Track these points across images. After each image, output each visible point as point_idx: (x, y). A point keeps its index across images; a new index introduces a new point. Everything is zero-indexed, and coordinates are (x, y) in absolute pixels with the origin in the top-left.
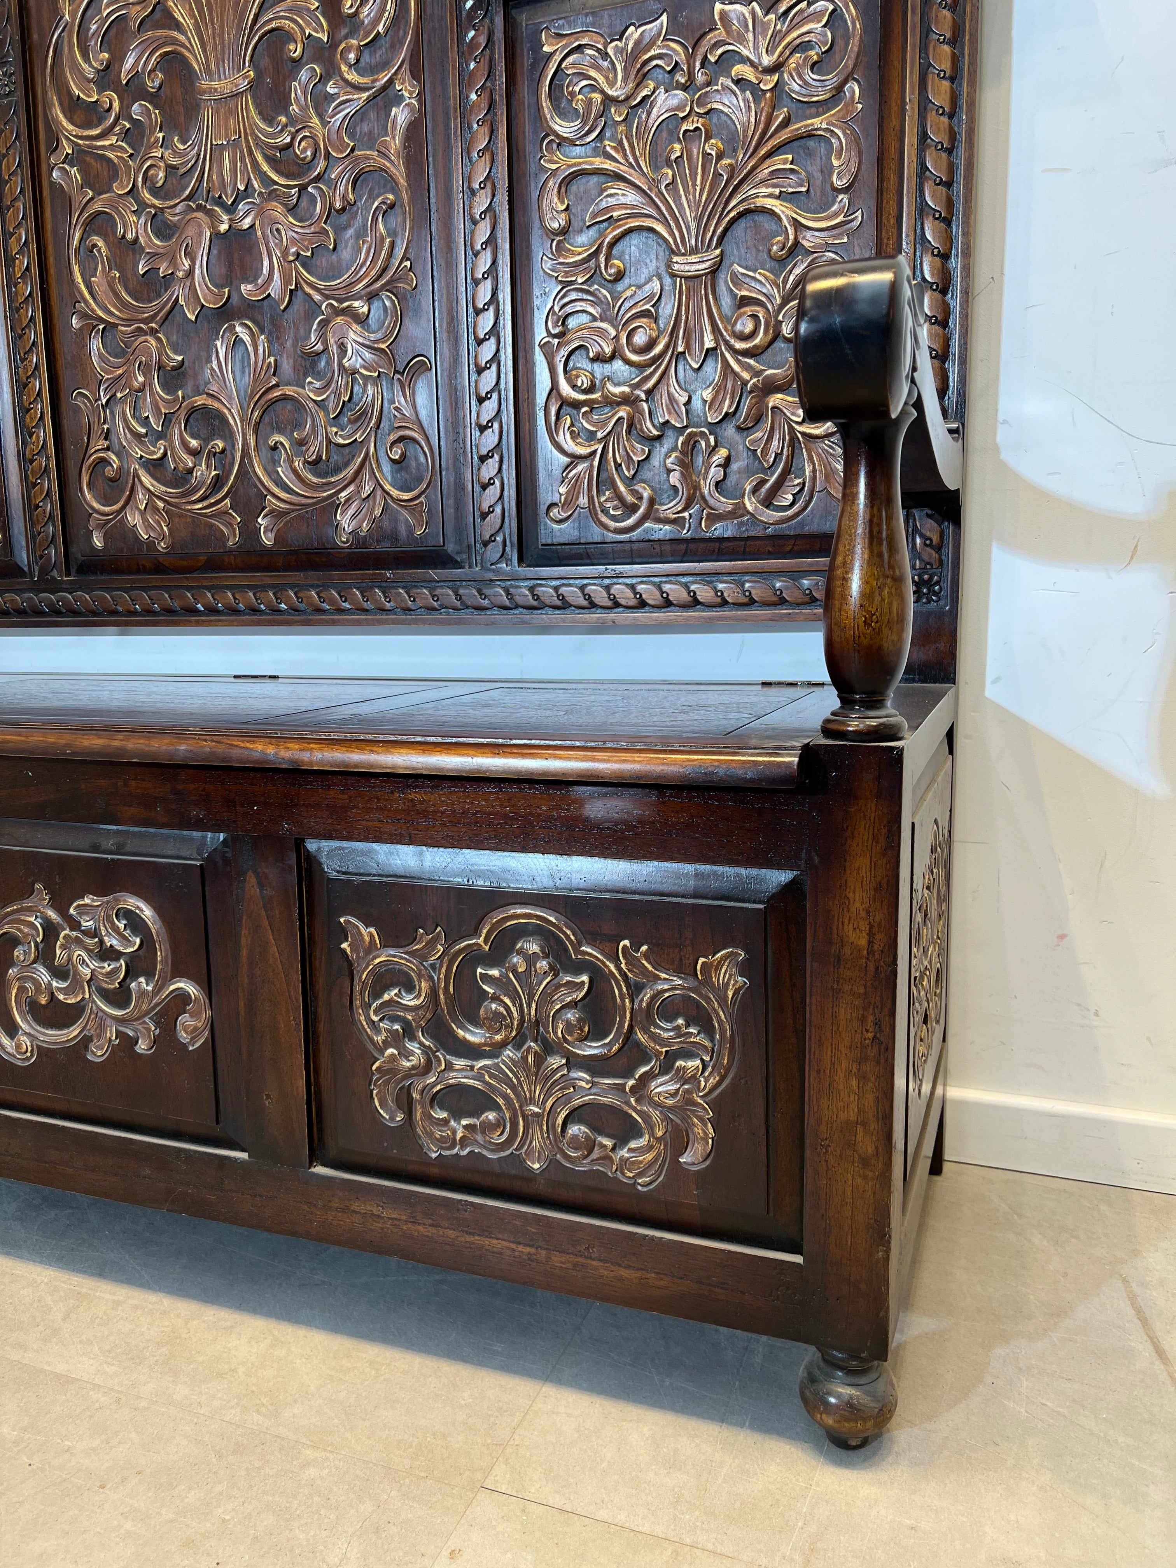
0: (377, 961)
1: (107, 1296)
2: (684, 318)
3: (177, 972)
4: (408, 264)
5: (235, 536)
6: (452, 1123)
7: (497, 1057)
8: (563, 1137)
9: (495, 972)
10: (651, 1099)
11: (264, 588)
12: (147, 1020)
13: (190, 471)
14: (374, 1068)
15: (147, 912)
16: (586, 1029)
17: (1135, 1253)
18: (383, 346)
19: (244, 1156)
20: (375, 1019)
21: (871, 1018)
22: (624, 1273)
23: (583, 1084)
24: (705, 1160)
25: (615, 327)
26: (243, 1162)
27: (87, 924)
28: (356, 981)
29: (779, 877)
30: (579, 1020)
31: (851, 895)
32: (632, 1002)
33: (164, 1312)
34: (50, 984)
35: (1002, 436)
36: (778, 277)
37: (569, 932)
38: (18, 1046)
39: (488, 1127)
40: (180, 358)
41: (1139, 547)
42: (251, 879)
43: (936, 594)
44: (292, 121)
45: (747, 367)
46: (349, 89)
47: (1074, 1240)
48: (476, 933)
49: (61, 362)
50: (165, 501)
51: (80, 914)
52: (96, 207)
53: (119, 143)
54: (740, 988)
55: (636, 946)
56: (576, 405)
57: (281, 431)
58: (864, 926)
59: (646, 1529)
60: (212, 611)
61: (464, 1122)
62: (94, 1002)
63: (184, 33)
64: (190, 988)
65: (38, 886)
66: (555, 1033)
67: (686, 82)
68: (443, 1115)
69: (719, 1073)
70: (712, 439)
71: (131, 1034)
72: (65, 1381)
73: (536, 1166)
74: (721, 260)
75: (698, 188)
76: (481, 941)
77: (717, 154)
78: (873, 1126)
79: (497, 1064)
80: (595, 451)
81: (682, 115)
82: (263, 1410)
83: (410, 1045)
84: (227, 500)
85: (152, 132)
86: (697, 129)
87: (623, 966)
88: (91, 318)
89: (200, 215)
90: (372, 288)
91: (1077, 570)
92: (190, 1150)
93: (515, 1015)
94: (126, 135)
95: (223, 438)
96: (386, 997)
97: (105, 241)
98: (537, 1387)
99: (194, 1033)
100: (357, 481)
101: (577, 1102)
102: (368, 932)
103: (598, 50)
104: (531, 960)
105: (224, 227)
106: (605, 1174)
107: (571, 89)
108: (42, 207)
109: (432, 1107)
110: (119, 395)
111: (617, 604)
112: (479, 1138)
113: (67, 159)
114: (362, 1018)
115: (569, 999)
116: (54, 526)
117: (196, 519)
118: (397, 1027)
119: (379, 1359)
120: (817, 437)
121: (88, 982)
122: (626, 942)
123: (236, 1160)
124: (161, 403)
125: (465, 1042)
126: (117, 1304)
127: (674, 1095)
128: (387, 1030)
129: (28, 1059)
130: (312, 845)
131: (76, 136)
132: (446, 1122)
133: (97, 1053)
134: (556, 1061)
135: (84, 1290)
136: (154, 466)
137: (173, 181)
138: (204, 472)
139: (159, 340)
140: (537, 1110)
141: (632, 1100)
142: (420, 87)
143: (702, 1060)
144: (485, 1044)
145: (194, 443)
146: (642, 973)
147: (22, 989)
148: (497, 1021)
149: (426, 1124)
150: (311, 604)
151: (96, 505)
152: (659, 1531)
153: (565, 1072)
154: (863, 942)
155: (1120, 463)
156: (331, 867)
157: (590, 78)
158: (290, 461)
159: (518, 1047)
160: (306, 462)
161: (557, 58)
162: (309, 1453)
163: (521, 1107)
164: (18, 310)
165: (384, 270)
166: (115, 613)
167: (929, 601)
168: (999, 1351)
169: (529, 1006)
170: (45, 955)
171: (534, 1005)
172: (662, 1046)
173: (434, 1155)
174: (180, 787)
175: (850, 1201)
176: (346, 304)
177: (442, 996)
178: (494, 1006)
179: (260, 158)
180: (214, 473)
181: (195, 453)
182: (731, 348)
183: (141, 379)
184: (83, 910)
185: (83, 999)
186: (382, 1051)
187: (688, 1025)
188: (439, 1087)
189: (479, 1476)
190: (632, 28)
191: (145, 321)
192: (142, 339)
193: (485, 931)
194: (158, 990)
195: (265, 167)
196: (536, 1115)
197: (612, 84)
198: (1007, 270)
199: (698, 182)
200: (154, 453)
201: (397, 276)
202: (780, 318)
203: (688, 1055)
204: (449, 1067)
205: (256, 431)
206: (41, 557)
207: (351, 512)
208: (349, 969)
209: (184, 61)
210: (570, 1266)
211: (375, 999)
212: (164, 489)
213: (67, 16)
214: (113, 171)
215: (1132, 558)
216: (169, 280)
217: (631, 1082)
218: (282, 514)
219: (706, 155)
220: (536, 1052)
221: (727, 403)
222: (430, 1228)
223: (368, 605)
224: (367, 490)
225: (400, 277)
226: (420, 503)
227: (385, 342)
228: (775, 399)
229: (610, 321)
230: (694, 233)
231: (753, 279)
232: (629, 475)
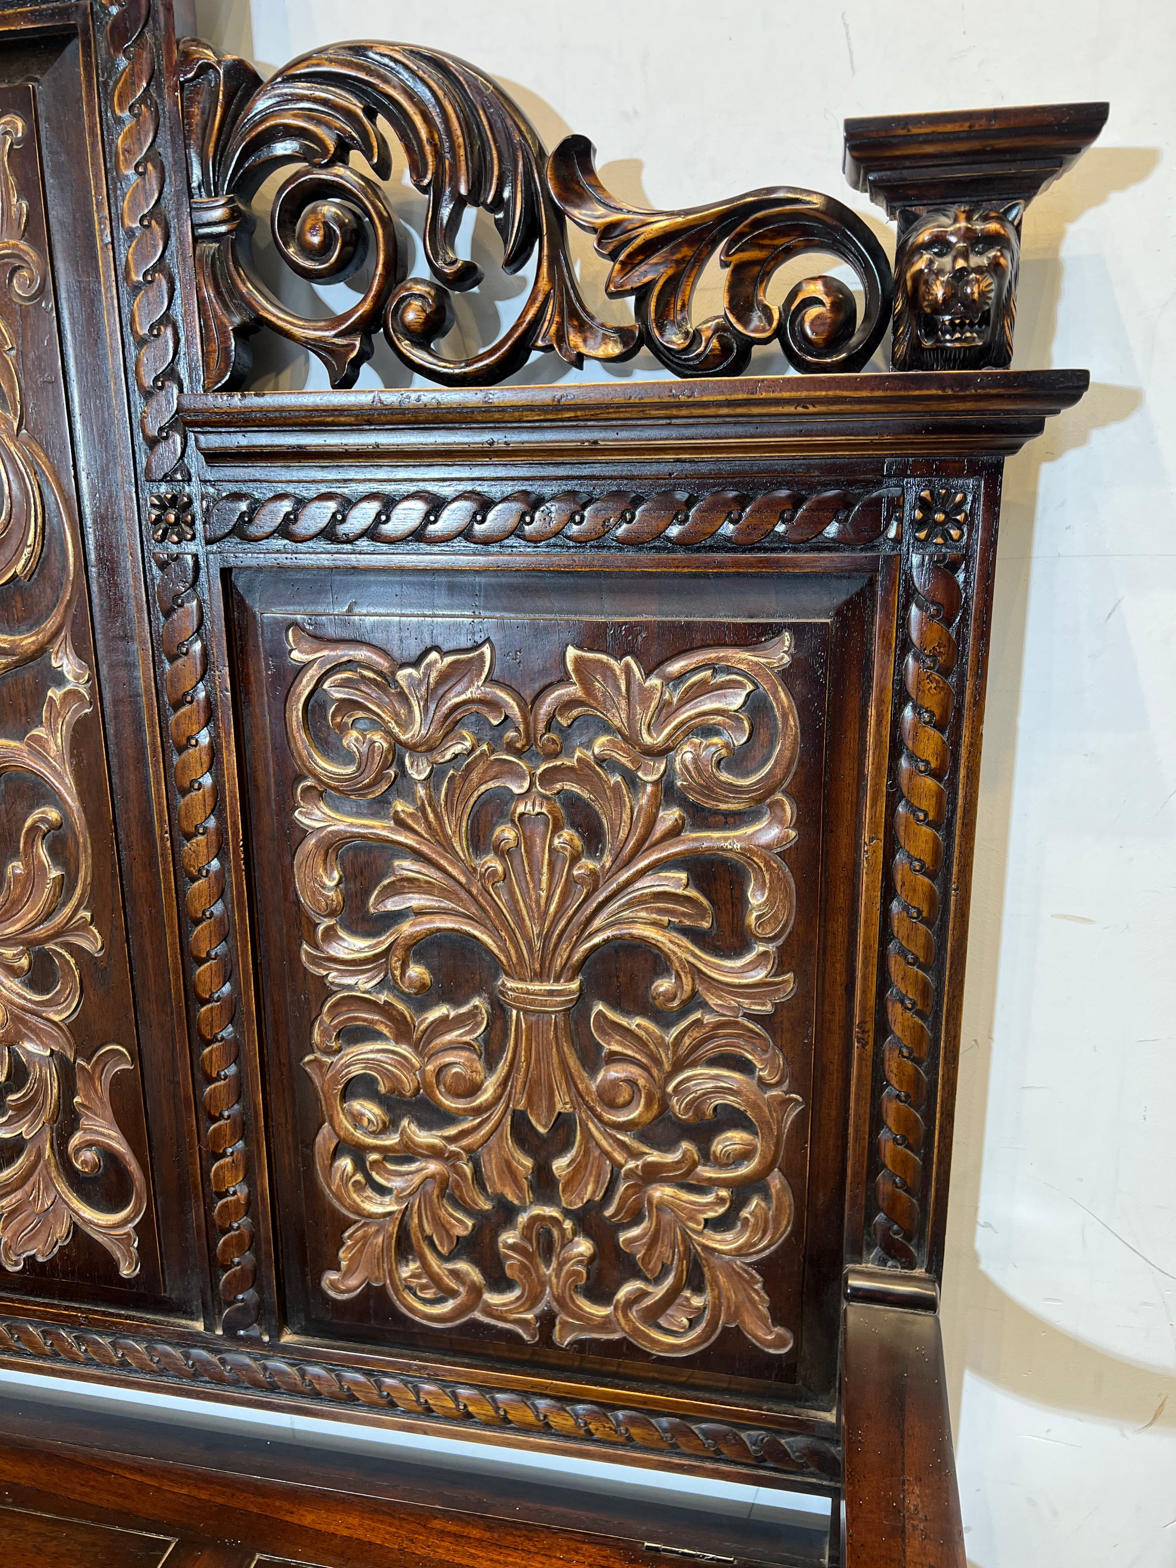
2: (523, 1063)
4: (87, 917)
18: (57, 1018)
25: (420, 1053)
35: (983, 1241)
36: (667, 1033)
41: (1166, 1407)
45: (623, 1147)
56: (363, 1147)
67: (523, 746)
70: (567, 1226)
74: (581, 996)
75: (543, 894)
77: (572, 854)
80: (391, 1213)
81: (516, 790)
86: (538, 813)
90: (32, 935)
91: (1080, 1420)
100: (30, 1190)
103: (380, 673)
107: (338, 720)
120: (723, 1253)
142: (90, 668)
155: (1146, 1304)
157: (369, 711)
161: (313, 673)
165: (49, 916)
182: (596, 1116)
190: (434, 655)
197: (405, 725)
199: (544, 885)
201: (70, 926)
202: (670, 1089)
207: (18, 1228)
215: (1155, 1417)
219: (555, 851)
221: (590, 1186)
223: (53, 1351)
224: (46, 1199)
225: (76, 929)
226: (128, 1234)
227: (59, 1013)
228: (661, 1192)
229: (410, 1045)
230: (538, 955)
231: (627, 1030)
232: (444, 1250)
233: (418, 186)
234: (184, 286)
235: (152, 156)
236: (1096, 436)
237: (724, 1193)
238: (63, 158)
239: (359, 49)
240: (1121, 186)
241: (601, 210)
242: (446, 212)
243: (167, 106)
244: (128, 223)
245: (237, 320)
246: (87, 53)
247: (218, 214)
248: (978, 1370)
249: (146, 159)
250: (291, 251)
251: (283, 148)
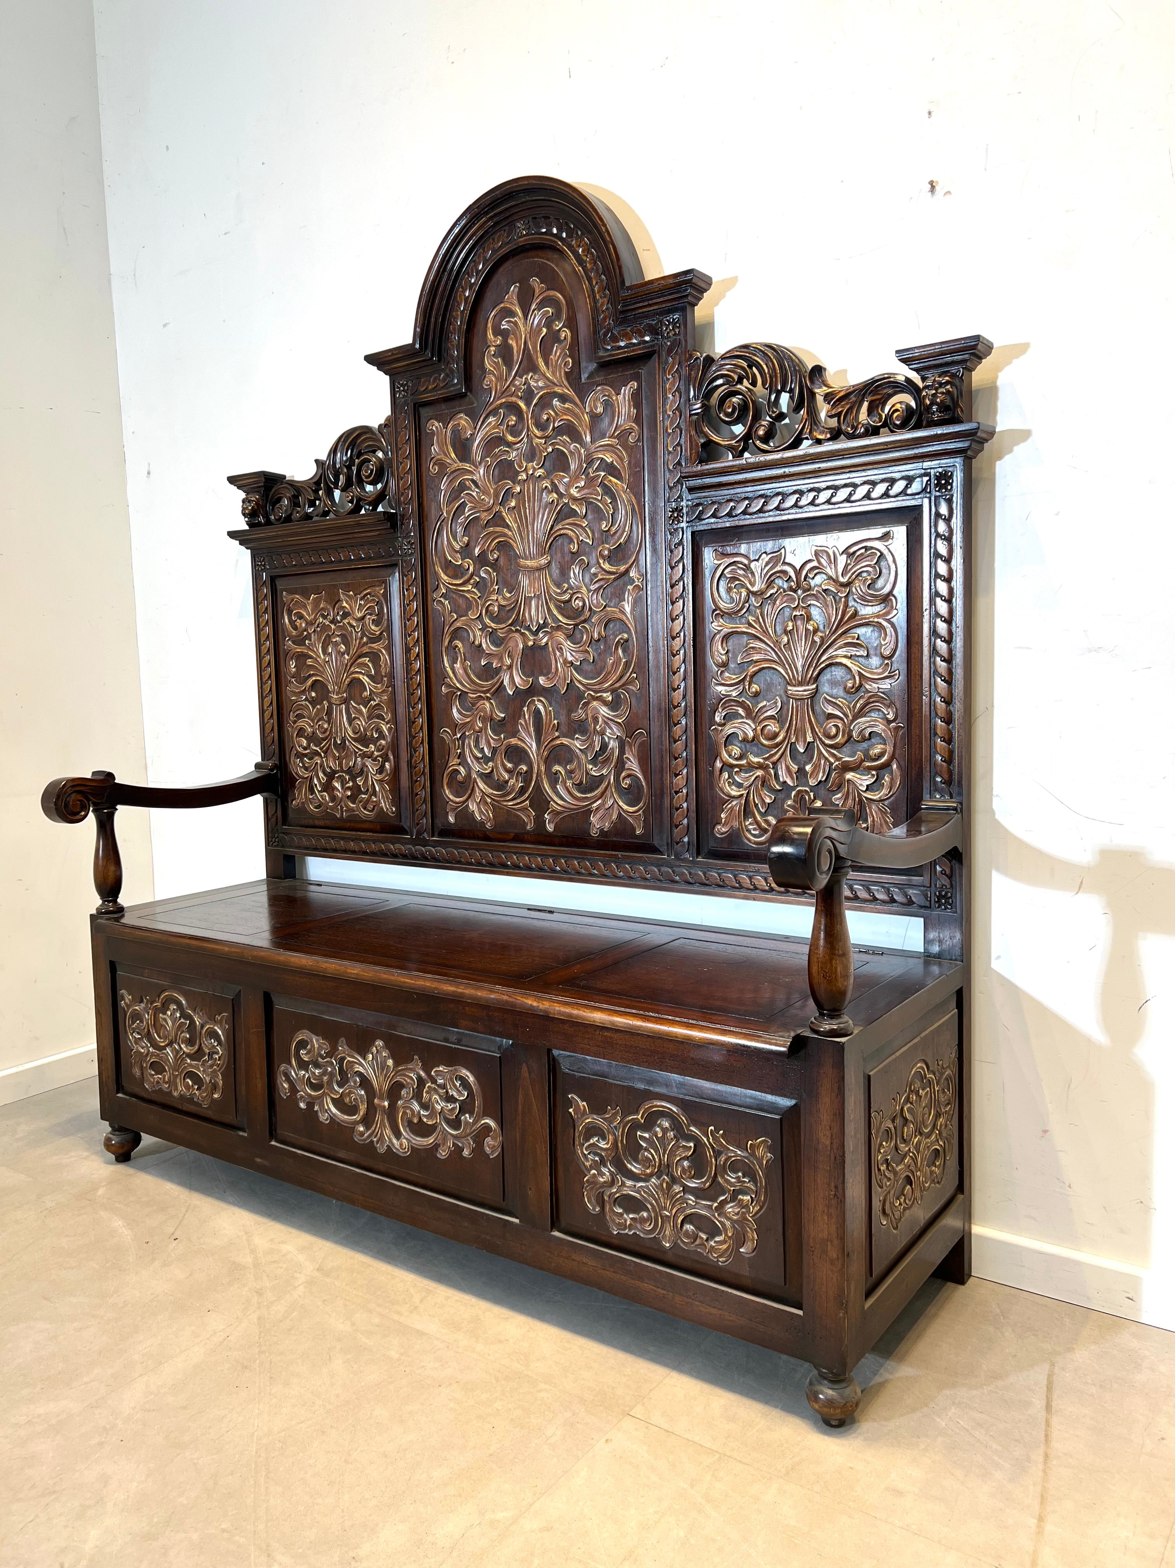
0: (587, 1121)
1: (442, 1293)
2: (794, 722)
3: (486, 1114)
4: (635, 675)
5: (531, 823)
6: (625, 1215)
7: (648, 1182)
8: (681, 1230)
9: (647, 1135)
10: (726, 1215)
11: (547, 856)
12: (469, 1138)
13: (507, 782)
14: (585, 1180)
15: (471, 1079)
16: (693, 1172)
17: (1070, 1350)
18: (620, 721)
19: (517, 1221)
20: (586, 1153)
21: (833, 1184)
22: (713, 1311)
23: (691, 1202)
24: (753, 1252)
25: (754, 722)
26: (517, 1224)
27: (440, 1081)
28: (576, 1131)
29: (786, 1102)
30: (689, 1167)
31: (822, 1117)
32: (716, 1160)
33: (472, 1306)
34: (419, 1112)
36: (851, 703)
37: (683, 1118)
38: (401, 1145)
39: (643, 1221)
40: (503, 715)
41: (1084, 882)
42: (525, 1068)
43: (950, 905)
44: (570, 587)
45: (834, 755)
46: (603, 572)
47: (1033, 1337)
48: (637, 1112)
49: (435, 711)
50: (491, 798)
51: (437, 1075)
52: (458, 624)
53: (473, 589)
54: (770, 1160)
55: (717, 1130)
56: (732, 766)
57: (560, 764)
58: (828, 1134)
59: (708, 1445)
60: (516, 867)
61: (631, 1216)
62: (442, 1125)
63: (511, 531)
64: (492, 1123)
65: (416, 1057)
66: (677, 1173)
67: (796, 588)
68: (620, 1211)
69: (759, 1205)
70: (812, 794)
71: (460, 1145)
72: (421, 1334)
73: (668, 1245)
74: (817, 691)
75: (803, 648)
76: (639, 1117)
77: (813, 630)
78: (836, 1242)
79: (647, 1187)
80: (742, 795)
81: (793, 606)
82: (521, 1362)
83: (604, 1170)
84: (527, 802)
85: (492, 585)
86: (801, 615)
87: (711, 1140)
88: (453, 687)
89: (517, 635)
90: (614, 686)
92: (489, 1215)
93: (657, 1160)
94: (476, 585)
95: (526, 764)
96: (592, 1141)
97: (463, 644)
98: (668, 1372)
99: (493, 1148)
100: (603, 798)
101: (688, 1212)
102: (583, 1104)
103: (745, 565)
104: (665, 1131)
105: (531, 643)
106: (703, 1254)
107: (729, 586)
108: (427, 621)
109: (614, 1206)
110: (467, 733)
111: (756, 888)
112: (638, 1226)
113: (443, 595)
114: (579, 1151)
115: (684, 1155)
116: (426, 805)
117: (509, 812)
118: (597, 1159)
119: (585, 1346)
120: (874, 800)
121: (439, 1113)
122: (712, 1128)
123: (512, 1222)
124: (491, 741)
125: (631, 1171)
126: (447, 1298)
127: (737, 1214)
128: (592, 1160)
129: (406, 1153)
130: (555, 1052)
131: (449, 583)
132: (621, 1215)
133: (443, 1154)
134: (677, 1188)
135: (431, 1288)
136: (486, 777)
137: (503, 614)
138: (516, 783)
139: (491, 703)
140: (668, 1214)
141: (716, 1214)
142: (644, 575)
143: (751, 1197)
144: (642, 1174)
145: (509, 765)
146: (720, 1145)
147: (404, 1113)
148: (647, 1162)
149: (612, 1214)
150: (575, 869)
151: (451, 797)
152: (714, 1448)
153: (682, 1194)
154: (828, 1142)
155: (1069, 829)
156: (565, 1067)
157: (740, 580)
158: (564, 782)
159: (658, 1178)
160: (573, 784)
161: (722, 567)
162: (543, 1386)
163: (660, 1211)
164: (411, 679)
165: (621, 677)
166: (459, 862)
167: (946, 908)
168: (947, 1392)
169: (664, 1156)
170: (418, 1096)
171: (666, 1156)
172: (731, 1187)
173: (615, 1233)
174: (490, 1013)
175: (825, 1283)
176: (599, 695)
177: (620, 1145)
178: (646, 1153)
179: (552, 607)
180: (520, 785)
181: (508, 771)
182: (823, 743)
183: (481, 725)
184: (438, 1073)
185: (436, 1122)
186: (589, 1171)
187: (744, 1177)
188: (618, 1195)
189: (627, 1409)
190: (764, 556)
191: (485, 692)
192: (482, 702)
193: (641, 1112)
194: (475, 1122)
195: (555, 612)
196: (667, 1216)
197: (753, 585)
198: (995, 705)
199: (803, 645)
200: (486, 769)
201: (628, 681)
202: (852, 728)
203: (745, 1193)
204: (623, 1184)
205: (545, 762)
206: (418, 824)
207: (598, 816)
208: (572, 1123)
209: (511, 546)
210: (684, 1303)
211: (586, 1142)
212: (491, 791)
213: (445, 514)
214: (469, 605)
215: (1080, 887)
216: (498, 671)
217: (716, 1204)
218: (559, 813)
219: (806, 630)
220: (667, 1182)
221: (821, 775)
222: (613, 1274)
223: (607, 873)
224: (610, 803)
225: (630, 682)
226: (640, 815)
227: (620, 719)
228: (849, 776)
229: (751, 719)
230: (800, 674)
231: (835, 703)
232: (763, 811)
233: (764, 388)
234: (685, 432)
235: (678, 390)
236: (1015, 448)
237: (874, 772)
238: (649, 394)
239: (746, 347)
240: (1017, 357)
241: (825, 388)
242: (773, 397)
243: (683, 373)
244: (668, 413)
245: (702, 441)
246: (659, 359)
247: (698, 406)
248: (998, 869)
249: (675, 391)
250: (721, 415)
251: (720, 382)
